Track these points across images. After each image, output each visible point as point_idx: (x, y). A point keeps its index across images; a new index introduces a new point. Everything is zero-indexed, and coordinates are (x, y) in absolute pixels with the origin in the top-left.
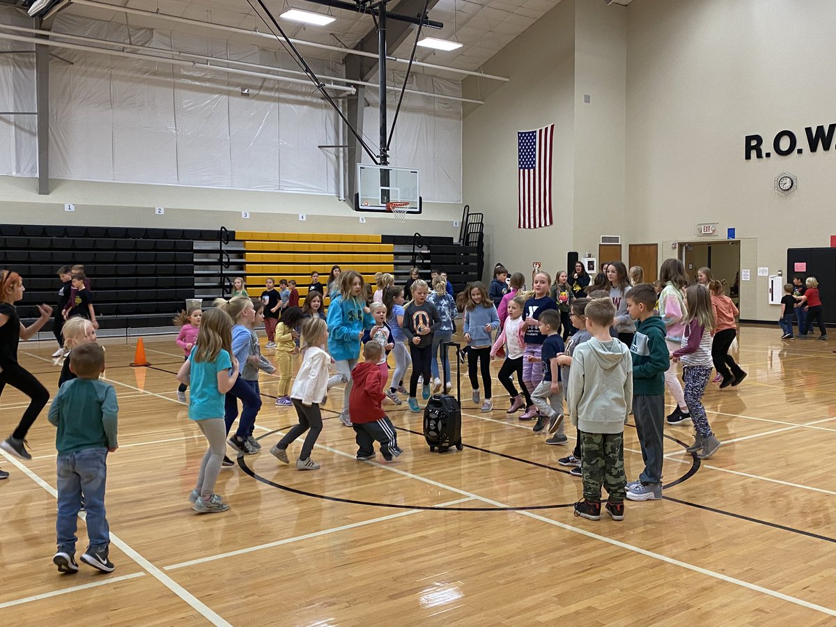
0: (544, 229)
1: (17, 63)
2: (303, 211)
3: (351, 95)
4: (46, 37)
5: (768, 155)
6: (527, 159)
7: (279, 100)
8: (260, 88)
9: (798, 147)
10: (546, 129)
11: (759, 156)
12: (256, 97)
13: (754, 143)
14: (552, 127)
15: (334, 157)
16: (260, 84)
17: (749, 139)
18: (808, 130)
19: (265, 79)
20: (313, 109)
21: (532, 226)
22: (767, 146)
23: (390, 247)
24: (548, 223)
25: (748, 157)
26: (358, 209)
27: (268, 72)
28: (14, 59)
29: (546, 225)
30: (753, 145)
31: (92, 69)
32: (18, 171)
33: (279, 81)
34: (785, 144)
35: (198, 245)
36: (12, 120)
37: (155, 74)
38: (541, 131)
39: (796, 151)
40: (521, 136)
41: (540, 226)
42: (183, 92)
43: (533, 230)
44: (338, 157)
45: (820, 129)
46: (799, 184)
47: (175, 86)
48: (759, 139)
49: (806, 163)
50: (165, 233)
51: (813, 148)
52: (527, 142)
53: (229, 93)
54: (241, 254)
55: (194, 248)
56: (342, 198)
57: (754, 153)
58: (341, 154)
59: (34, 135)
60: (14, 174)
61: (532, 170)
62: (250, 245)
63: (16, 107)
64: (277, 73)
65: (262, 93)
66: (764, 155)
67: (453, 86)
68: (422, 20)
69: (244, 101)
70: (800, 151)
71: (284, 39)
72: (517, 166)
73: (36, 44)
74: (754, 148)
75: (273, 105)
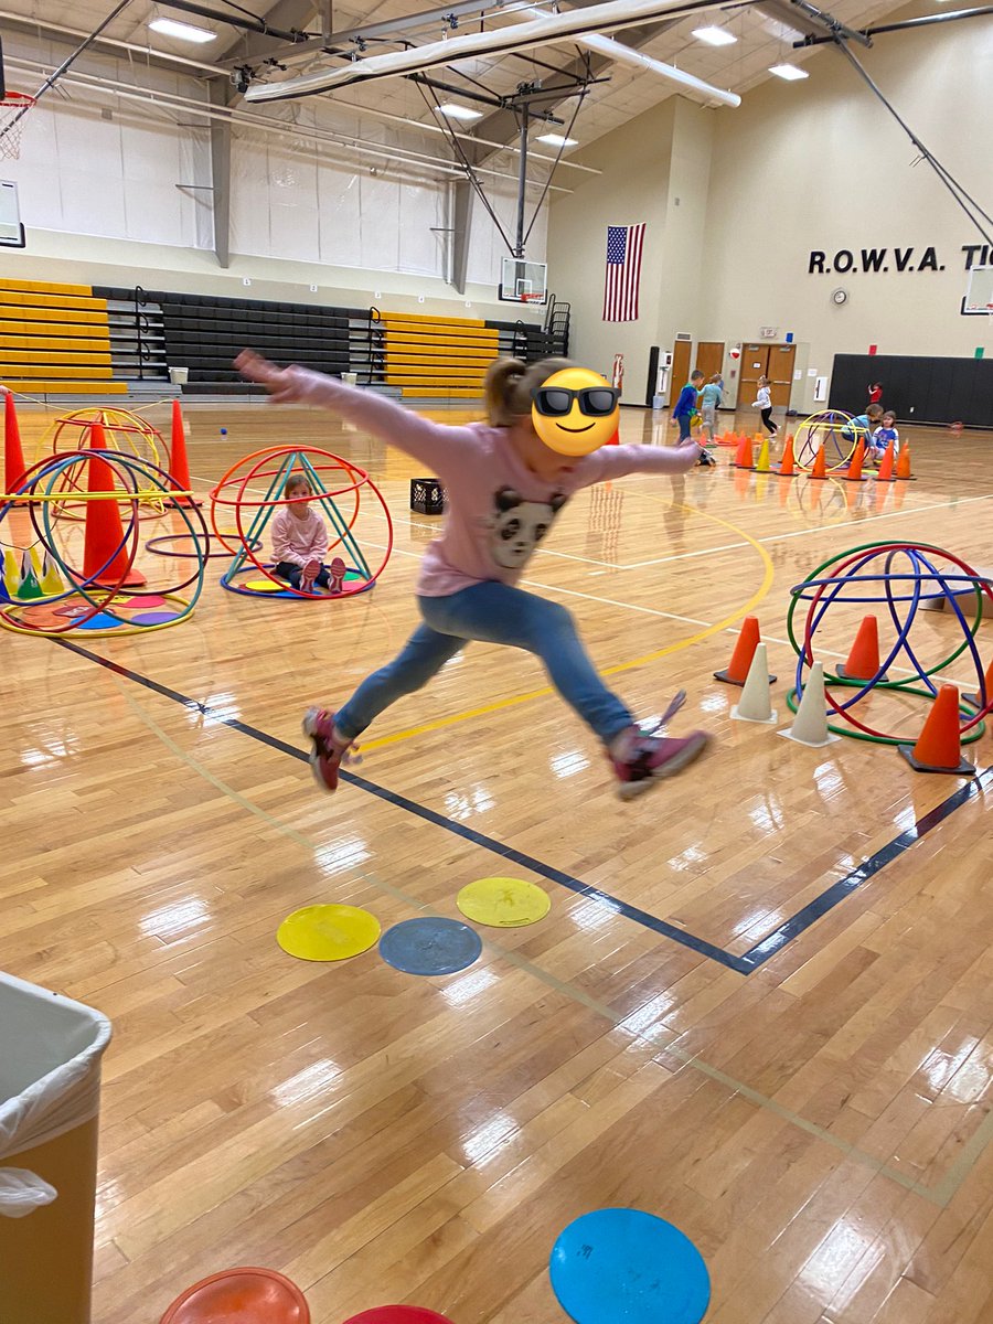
0: (628, 323)
1: (196, 137)
2: (421, 293)
3: (465, 179)
4: (229, 114)
5: (828, 271)
6: (616, 252)
7: (400, 181)
8: (386, 168)
9: (853, 267)
10: (638, 227)
11: (821, 270)
12: (382, 177)
13: (818, 259)
14: (644, 225)
15: (442, 240)
16: (384, 164)
17: (814, 255)
18: (864, 252)
19: (389, 160)
20: (427, 191)
21: (617, 319)
22: (828, 263)
23: (495, 332)
24: (633, 318)
25: (811, 270)
26: (501, 299)
27: (391, 153)
28: (194, 133)
29: (631, 319)
30: (817, 260)
31: (253, 143)
32: (198, 244)
33: (400, 162)
34: (843, 263)
35: (353, 323)
36: (193, 194)
37: (302, 150)
38: (632, 228)
39: (851, 269)
40: (611, 229)
41: (625, 319)
42: (325, 170)
43: (617, 323)
44: (446, 240)
45: (874, 252)
46: (851, 299)
47: (318, 163)
48: (822, 256)
49: (860, 282)
50: (321, 311)
51: (866, 269)
52: (617, 238)
53: (361, 173)
54: (382, 333)
55: (350, 326)
56: (449, 281)
57: (816, 268)
58: (450, 238)
59: (210, 209)
60: (195, 246)
61: (620, 265)
62: (391, 325)
63: (195, 183)
64: (399, 155)
65: (387, 173)
66: (825, 270)
67: (540, 170)
68: (547, 115)
69: (373, 180)
70: (855, 270)
71: (450, 133)
72: (605, 260)
73: (212, 119)
74: (817, 263)
75: (395, 185)
